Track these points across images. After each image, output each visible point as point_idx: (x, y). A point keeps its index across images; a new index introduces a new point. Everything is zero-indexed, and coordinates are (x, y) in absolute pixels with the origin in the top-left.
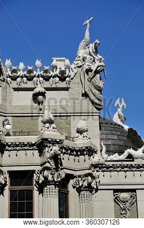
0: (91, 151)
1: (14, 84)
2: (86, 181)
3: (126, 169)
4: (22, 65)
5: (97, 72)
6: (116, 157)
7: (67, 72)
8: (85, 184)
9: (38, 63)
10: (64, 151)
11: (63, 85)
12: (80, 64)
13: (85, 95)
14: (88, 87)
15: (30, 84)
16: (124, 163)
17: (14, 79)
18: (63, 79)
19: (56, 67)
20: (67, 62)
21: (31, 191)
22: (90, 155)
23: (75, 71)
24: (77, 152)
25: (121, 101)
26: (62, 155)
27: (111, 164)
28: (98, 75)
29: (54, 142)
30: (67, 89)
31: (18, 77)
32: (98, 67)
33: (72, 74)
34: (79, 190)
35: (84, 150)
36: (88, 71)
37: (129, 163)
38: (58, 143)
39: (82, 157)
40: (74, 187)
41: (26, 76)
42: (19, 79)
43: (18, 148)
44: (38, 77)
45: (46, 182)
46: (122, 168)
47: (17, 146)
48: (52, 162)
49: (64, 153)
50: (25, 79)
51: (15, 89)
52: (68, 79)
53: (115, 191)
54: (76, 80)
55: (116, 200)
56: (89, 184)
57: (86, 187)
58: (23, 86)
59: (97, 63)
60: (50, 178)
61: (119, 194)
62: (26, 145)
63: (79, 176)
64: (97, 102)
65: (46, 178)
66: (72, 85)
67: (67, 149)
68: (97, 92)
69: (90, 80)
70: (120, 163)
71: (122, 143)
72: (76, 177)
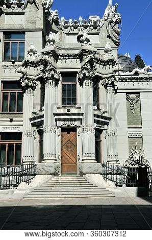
0: (113, 62)
1: (66, 31)
2: (110, 81)
3: (134, 80)
4: (71, 20)
5: (116, 23)
6: (128, 73)
7: (98, 23)
8: (110, 82)
9: (80, 19)
10: (96, 61)
11: (95, 31)
12: (106, 18)
13: (109, 37)
14: (111, 32)
15: (75, 31)
16: (133, 76)
17: (66, 28)
18: (95, 27)
19: (91, 20)
20: (98, 17)
21: (75, 85)
22: (113, 65)
23: (103, 22)
24: (105, 63)
25: (127, 55)
26: (95, 63)
27: (125, 77)
28: (117, 25)
29: (90, 52)
30: (98, 34)
31: (69, 26)
32: (117, 19)
33: (101, 25)
34: (106, 86)
35: (109, 61)
36: (111, 22)
37: (136, 76)
38: (92, 53)
39: (108, 66)
40: (102, 85)
41: (73, 26)
42: (69, 28)
43: (66, 58)
44: (81, 26)
45: (85, 77)
46: (132, 80)
47: (66, 56)
48: (89, 65)
49: (96, 63)
50: (73, 28)
51: (67, 34)
52: (98, 27)
53: (127, 93)
54: (104, 28)
55: (128, 99)
56: (113, 82)
57: (110, 84)
58: (71, 32)
59: (117, 17)
60: (87, 75)
61: (129, 95)
62: (71, 56)
63: (106, 78)
64: (117, 41)
65: (84, 75)
66: (101, 31)
67: (99, 60)
68: (116, 35)
69: (112, 28)
70: (130, 76)
71: (131, 66)
72: (104, 78)
